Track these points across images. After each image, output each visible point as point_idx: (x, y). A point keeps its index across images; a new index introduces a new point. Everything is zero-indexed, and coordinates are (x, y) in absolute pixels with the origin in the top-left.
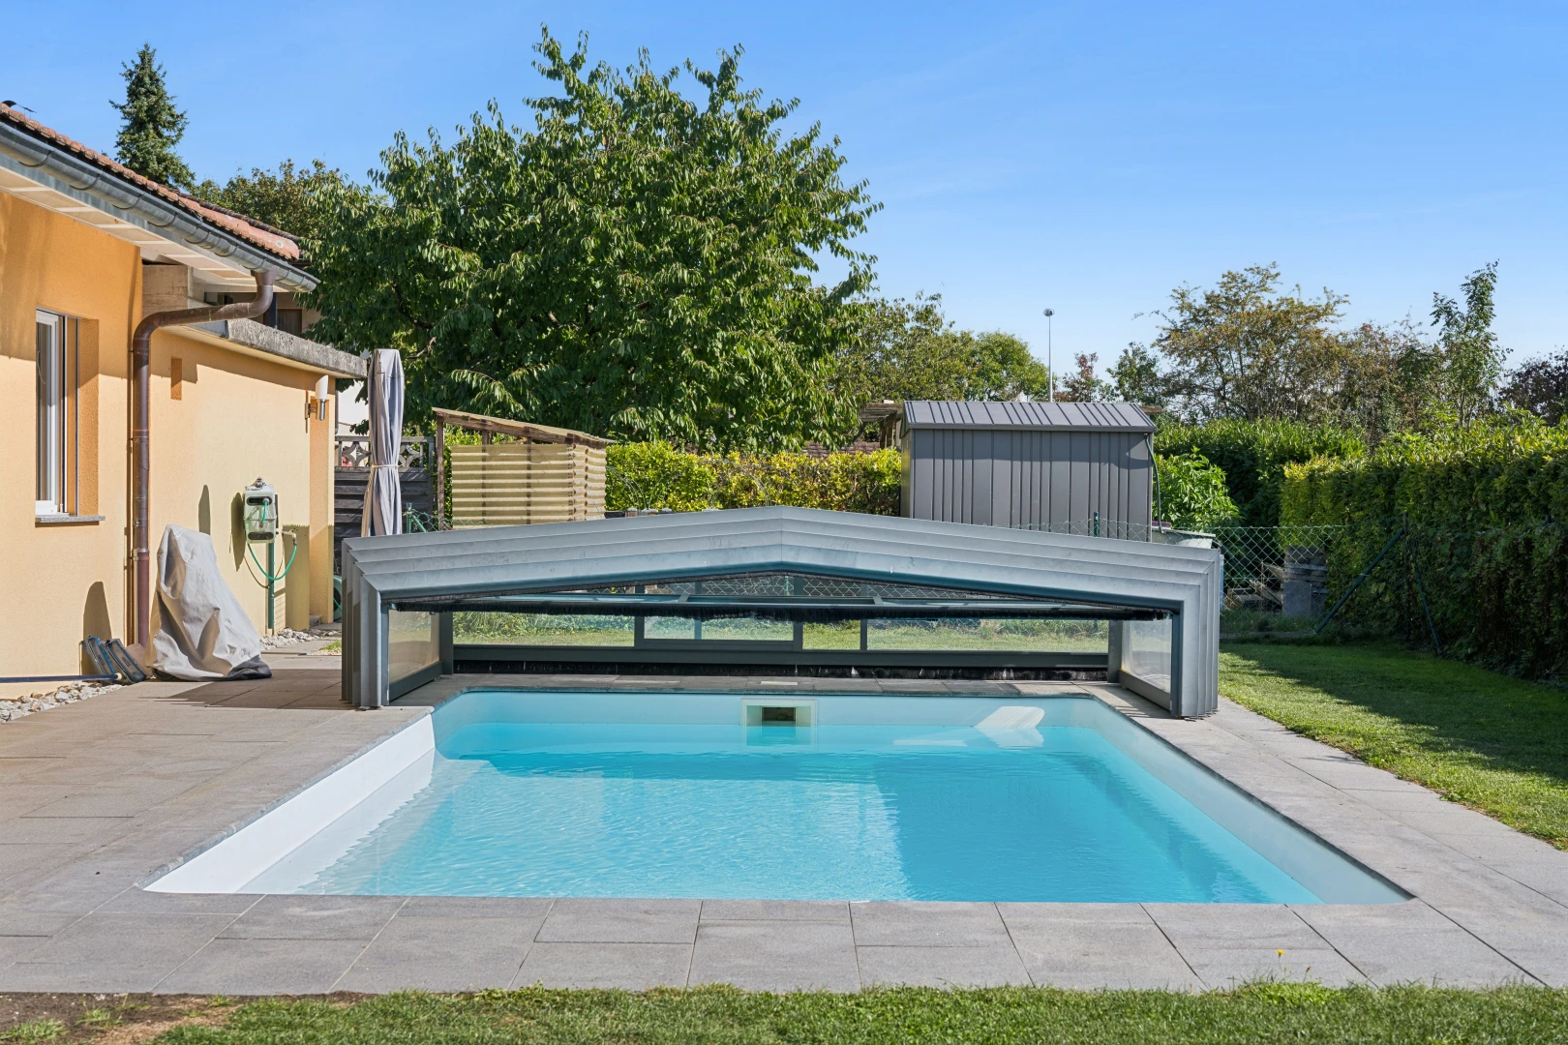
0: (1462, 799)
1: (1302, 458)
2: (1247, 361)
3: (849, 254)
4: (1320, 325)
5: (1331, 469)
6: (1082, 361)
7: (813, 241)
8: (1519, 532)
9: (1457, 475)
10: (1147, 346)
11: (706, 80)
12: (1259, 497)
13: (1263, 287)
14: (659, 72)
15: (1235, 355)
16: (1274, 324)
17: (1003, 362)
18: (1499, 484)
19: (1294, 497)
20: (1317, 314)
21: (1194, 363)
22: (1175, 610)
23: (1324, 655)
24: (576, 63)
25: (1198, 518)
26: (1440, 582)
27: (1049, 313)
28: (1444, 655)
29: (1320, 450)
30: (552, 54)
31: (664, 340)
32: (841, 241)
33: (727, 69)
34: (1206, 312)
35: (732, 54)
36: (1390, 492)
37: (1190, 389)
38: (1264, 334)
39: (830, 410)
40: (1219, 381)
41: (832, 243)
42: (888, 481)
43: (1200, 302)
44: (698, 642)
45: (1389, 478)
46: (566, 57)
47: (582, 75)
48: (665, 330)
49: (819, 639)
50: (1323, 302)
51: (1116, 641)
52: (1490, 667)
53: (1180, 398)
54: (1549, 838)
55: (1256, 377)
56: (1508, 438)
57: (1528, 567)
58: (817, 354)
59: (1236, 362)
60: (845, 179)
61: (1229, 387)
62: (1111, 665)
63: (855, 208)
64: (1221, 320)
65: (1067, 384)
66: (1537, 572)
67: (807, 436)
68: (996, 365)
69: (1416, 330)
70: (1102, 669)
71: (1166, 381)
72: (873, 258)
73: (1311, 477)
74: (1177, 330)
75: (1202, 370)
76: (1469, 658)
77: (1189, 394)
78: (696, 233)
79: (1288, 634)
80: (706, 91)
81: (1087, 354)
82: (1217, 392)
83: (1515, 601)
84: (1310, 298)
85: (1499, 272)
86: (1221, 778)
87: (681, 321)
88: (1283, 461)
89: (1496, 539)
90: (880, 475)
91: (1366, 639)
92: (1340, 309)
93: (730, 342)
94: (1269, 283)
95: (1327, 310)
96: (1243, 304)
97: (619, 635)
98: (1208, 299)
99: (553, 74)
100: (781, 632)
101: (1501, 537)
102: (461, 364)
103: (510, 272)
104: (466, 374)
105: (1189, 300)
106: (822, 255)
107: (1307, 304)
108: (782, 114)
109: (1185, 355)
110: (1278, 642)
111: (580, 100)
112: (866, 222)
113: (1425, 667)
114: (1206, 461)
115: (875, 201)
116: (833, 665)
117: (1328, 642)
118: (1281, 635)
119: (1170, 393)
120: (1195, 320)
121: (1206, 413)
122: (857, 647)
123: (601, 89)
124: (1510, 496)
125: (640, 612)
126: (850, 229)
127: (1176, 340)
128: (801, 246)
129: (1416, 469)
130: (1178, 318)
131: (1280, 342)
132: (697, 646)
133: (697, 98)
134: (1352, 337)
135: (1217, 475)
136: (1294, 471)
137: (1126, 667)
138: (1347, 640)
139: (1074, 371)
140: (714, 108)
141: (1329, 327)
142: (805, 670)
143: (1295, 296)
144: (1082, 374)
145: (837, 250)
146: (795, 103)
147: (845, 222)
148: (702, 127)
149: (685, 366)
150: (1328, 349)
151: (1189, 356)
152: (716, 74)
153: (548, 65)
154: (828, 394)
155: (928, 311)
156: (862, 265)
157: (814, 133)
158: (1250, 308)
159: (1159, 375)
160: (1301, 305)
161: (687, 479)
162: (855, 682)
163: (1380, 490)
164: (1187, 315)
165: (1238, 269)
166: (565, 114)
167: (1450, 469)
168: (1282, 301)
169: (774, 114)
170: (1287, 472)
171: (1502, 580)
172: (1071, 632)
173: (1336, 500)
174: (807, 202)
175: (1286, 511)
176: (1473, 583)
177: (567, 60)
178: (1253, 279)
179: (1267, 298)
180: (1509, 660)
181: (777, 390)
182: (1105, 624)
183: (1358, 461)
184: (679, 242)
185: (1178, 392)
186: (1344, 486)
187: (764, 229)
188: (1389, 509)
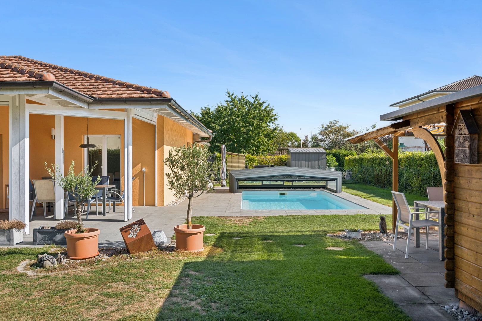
0: (374, 201)
1: (347, 156)
2: (334, 136)
3: (275, 124)
4: (346, 130)
5: (352, 158)
6: (306, 137)
7: (270, 122)
8: (380, 168)
9: (371, 160)
10: (317, 134)
11: (253, 98)
12: (341, 162)
13: (336, 124)
14: (245, 96)
15: (332, 135)
16: (338, 130)
17: (292, 137)
18: (377, 161)
19: (347, 162)
20: (346, 128)
21: (325, 136)
22: (336, 180)
23: (354, 185)
24: (232, 95)
25: (332, 165)
26: (370, 175)
27: (301, 129)
28: (370, 185)
29: (350, 155)
30: (229, 94)
31: (249, 138)
32: (274, 122)
33: (256, 96)
34: (327, 128)
35: (257, 94)
36: (361, 162)
37: (324, 141)
38: (337, 132)
39: (272, 148)
40: (329, 140)
41: (272, 122)
42: (284, 160)
43: (326, 126)
44: (270, 184)
45: (361, 160)
46: (231, 94)
47: (233, 97)
48: (248, 137)
49: (286, 184)
50: (347, 126)
51: (327, 184)
52: (377, 187)
53: (322, 143)
54: (384, 204)
55: (335, 139)
56: (379, 155)
57: (382, 173)
58: (270, 139)
59: (332, 136)
60: (274, 112)
61: (331, 141)
62: (326, 187)
63: (276, 117)
64: (329, 129)
65: (303, 140)
66: (383, 173)
67: (269, 152)
68: (291, 137)
69: (363, 130)
70: (324, 187)
71: (320, 140)
72: (279, 125)
73: (349, 159)
74: (322, 131)
75: (326, 138)
76: (374, 185)
77: (324, 142)
78: (253, 122)
79: (348, 182)
80: (253, 100)
81: (307, 135)
82: (329, 141)
83: (380, 178)
84: (344, 125)
85: (377, 124)
86: (345, 199)
87: (251, 135)
88: (344, 156)
89: (377, 169)
90: (283, 159)
91: (359, 183)
92: (349, 127)
93: (258, 138)
94: (337, 123)
95: (347, 127)
96: (333, 126)
97: (259, 183)
98: (327, 126)
99: (229, 97)
100: (281, 183)
101: (378, 169)
102: (217, 142)
103: (224, 128)
104: (218, 144)
105: (324, 126)
106: (271, 124)
107: (344, 126)
108: (265, 103)
109: (323, 135)
110: (346, 184)
111: (233, 101)
112: (278, 119)
113: (367, 186)
114: (333, 156)
115: (279, 116)
116: (288, 187)
117: (353, 184)
118: (346, 183)
119: (321, 142)
120: (325, 129)
121: (327, 145)
122: (291, 185)
123: (237, 99)
124: (380, 162)
125: (262, 181)
126: (275, 120)
127: (321, 133)
128: (268, 123)
129: (365, 158)
130: (322, 129)
131: (339, 133)
132: (270, 185)
133: (252, 101)
134: (352, 132)
135: (334, 158)
136: (346, 158)
137: (328, 187)
138: (356, 183)
139: (304, 138)
140: (254, 102)
141: (348, 130)
142: (284, 188)
143: (342, 125)
144: (306, 139)
145: (273, 123)
146: (267, 101)
147: (274, 119)
148: (252, 105)
149: (252, 142)
150: (348, 134)
151: (324, 135)
152: (255, 97)
153: (228, 95)
154: (272, 146)
155: (281, 129)
156: (277, 126)
157: (269, 105)
158: (334, 127)
159: (319, 139)
160: (343, 127)
161: (254, 160)
162: (291, 189)
163: (360, 161)
164: (323, 128)
165: (332, 121)
166: (230, 103)
167: (370, 159)
168: (340, 126)
169: (263, 103)
170: (345, 158)
171: (378, 175)
172: (317, 182)
173: (353, 163)
174: (269, 116)
175: (345, 164)
176: (374, 175)
177: (231, 95)
178: (335, 122)
179: (337, 125)
180: (379, 186)
181: (264, 145)
182: (325, 181)
183: (356, 157)
184: (250, 123)
185: (322, 141)
186: (354, 160)
187: (263, 121)
188: (361, 164)
